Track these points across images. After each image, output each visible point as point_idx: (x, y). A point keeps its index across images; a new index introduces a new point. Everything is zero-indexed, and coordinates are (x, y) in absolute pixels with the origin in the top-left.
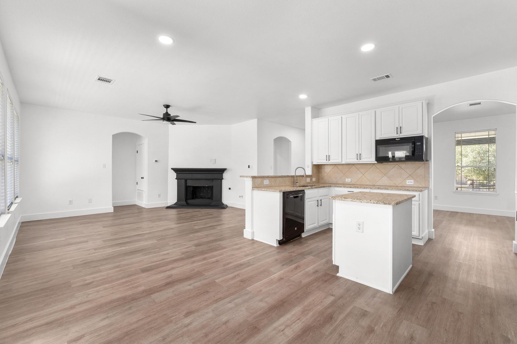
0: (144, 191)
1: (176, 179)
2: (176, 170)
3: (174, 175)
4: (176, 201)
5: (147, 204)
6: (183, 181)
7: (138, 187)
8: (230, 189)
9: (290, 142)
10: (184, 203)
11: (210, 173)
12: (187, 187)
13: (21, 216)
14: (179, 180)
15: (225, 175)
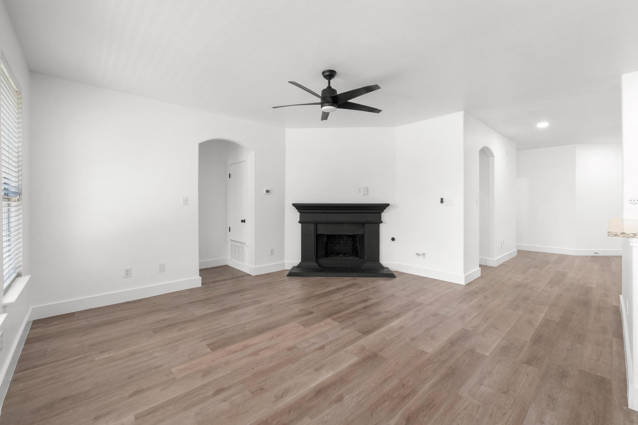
0: (247, 244)
1: (300, 222)
2: (300, 207)
3: (296, 215)
4: (300, 261)
5: (254, 268)
6: (312, 226)
7: (231, 236)
8: (393, 239)
9: (493, 156)
10: (314, 264)
11: (359, 213)
12: (318, 237)
13: (31, 307)
14: (304, 225)
15: (385, 215)
